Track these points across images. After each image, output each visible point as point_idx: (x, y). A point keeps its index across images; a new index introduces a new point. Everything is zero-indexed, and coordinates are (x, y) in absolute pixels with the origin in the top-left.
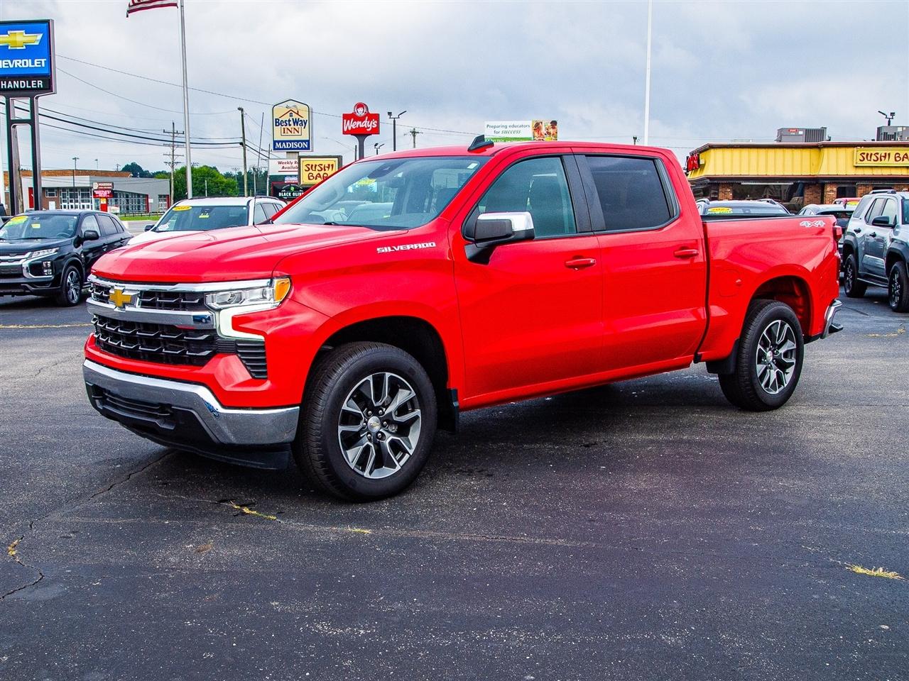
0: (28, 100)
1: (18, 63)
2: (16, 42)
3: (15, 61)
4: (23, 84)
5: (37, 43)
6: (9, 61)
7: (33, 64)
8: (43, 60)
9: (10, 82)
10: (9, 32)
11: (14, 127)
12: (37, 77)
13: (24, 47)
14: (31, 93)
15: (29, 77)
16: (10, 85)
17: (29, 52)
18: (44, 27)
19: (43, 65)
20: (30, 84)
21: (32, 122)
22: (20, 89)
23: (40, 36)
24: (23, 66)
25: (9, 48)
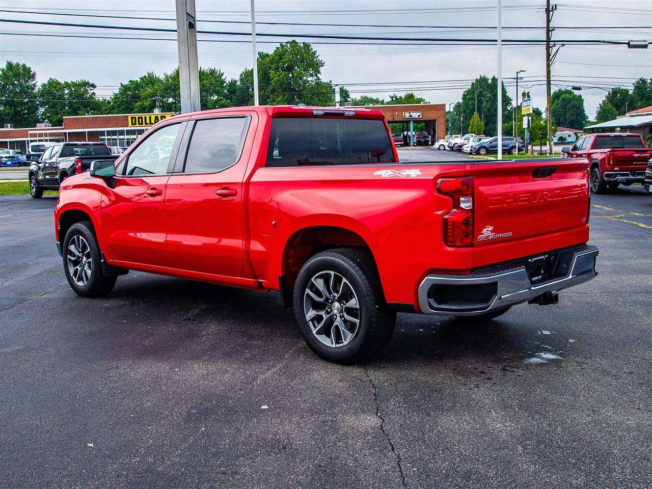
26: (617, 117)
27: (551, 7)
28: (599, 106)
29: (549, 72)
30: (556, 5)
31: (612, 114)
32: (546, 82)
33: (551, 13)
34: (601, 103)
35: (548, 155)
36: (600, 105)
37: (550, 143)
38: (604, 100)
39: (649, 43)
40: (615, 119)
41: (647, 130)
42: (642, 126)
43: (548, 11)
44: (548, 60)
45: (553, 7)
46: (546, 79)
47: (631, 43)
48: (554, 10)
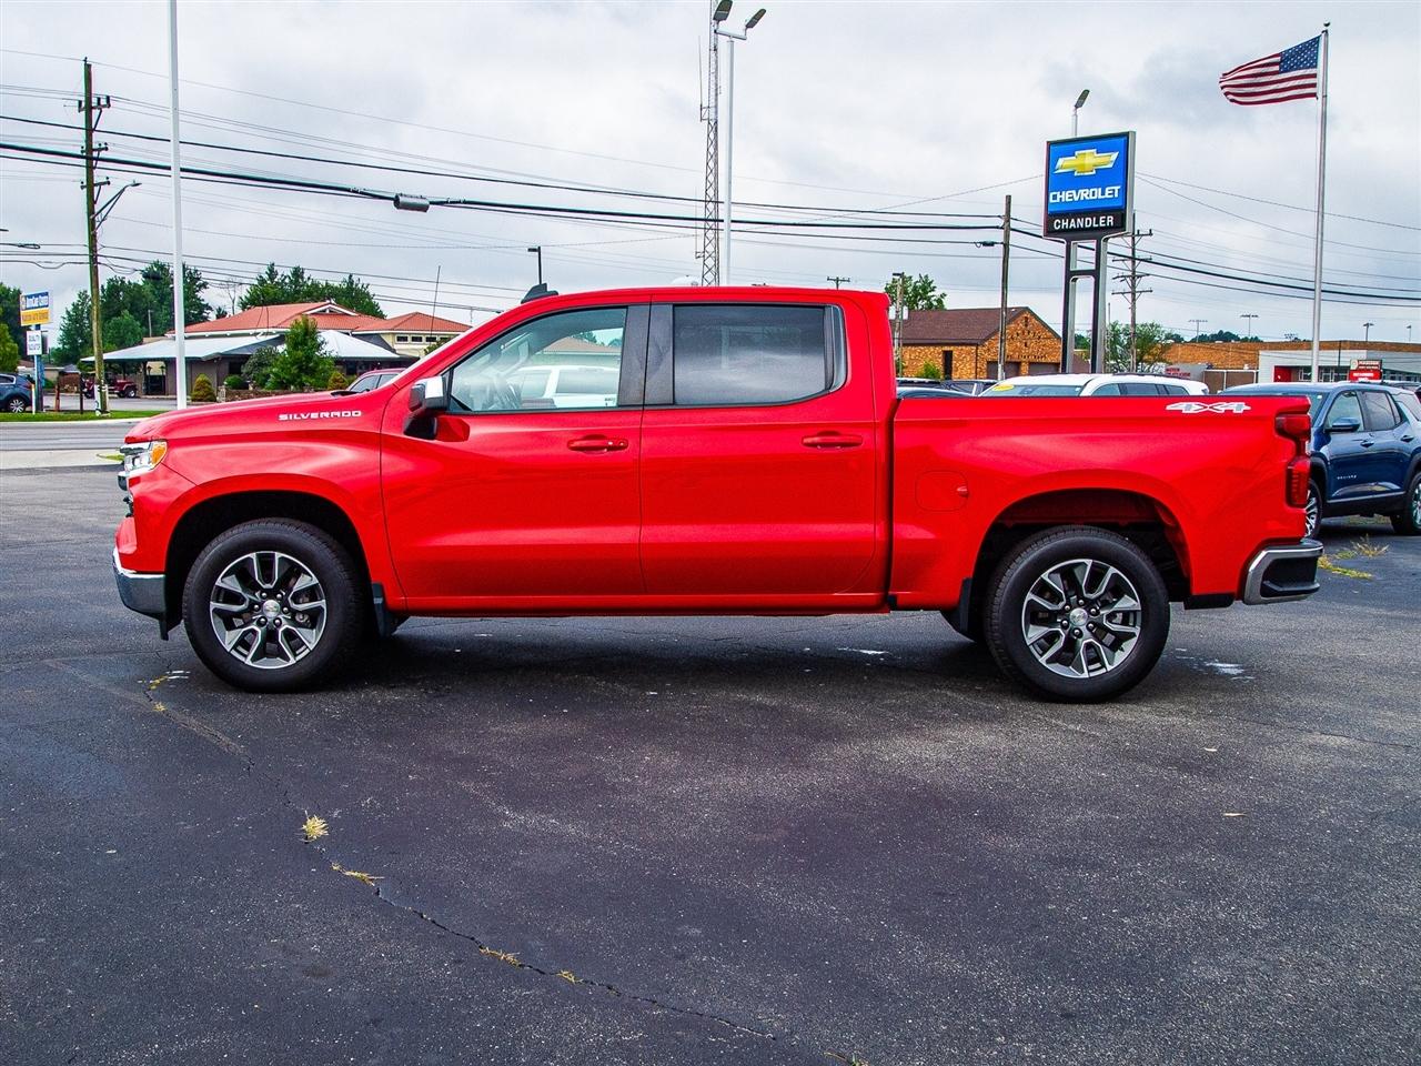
0: (1092, 244)
1: (1085, 194)
2: (1083, 165)
3: (1081, 191)
4: (1089, 222)
5: (1110, 166)
6: (1074, 192)
7: (1103, 194)
8: (1116, 188)
9: (1073, 220)
10: (1076, 153)
11: (1075, 280)
12: (1106, 211)
13: (1094, 172)
14: (1098, 234)
15: (1095, 212)
16: (1073, 225)
17: (1100, 178)
18: (1121, 143)
19: (1116, 195)
20: (1097, 222)
21: (1095, 273)
22: (1084, 229)
23: (1114, 156)
24: (1091, 197)
25: (1076, 174)
26: (145, 340)
27: (94, 100)
28: (66, 316)
29: (93, 238)
30: (108, 98)
31: (133, 332)
32: (87, 259)
33: (95, 113)
34: (70, 308)
35: (98, 413)
36: (68, 312)
37: (100, 388)
38: (76, 302)
39: (432, 203)
40: (141, 343)
41: (225, 367)
42: (213, 360)
43: (88, 107)
44: (91, 211)
45: (99, 99)
46: (86, 250)
47: (402, 199)
48: (104, 106)
